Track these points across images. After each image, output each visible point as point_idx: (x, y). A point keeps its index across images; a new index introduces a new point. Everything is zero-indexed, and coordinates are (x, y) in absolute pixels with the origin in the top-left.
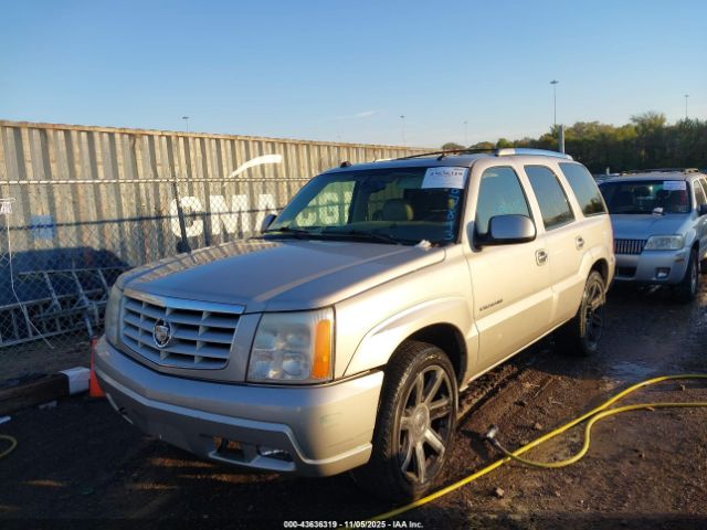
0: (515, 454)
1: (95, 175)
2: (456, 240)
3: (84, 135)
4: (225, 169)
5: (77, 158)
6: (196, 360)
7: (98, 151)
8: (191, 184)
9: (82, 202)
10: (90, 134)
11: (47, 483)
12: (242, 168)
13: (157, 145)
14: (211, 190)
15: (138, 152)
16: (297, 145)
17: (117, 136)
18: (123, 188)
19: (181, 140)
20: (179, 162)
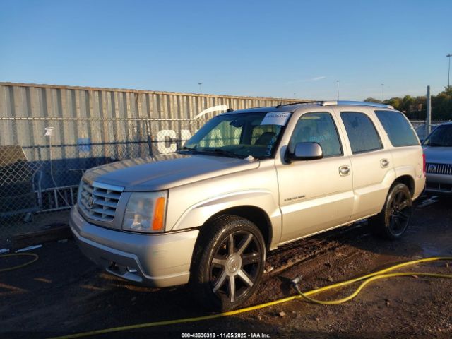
0: (305, 294)
1: (114, 115)
2: (272, 156)
3: (109, 93)
4: (191, 113)
5: (104, 106)
6: (103, 216)
7: (117, 102)
8: (170, 122)
9: (106, 130)
10: (112, 93)
11: (42, 280)
12: (202, 114)
13: (151, 98)
14: (182, 125)
15: (139, 103)
16: (237, 100)
17: (128, 94)
18: (130, 123)
19: (165, 97)
20: (164, 110)
